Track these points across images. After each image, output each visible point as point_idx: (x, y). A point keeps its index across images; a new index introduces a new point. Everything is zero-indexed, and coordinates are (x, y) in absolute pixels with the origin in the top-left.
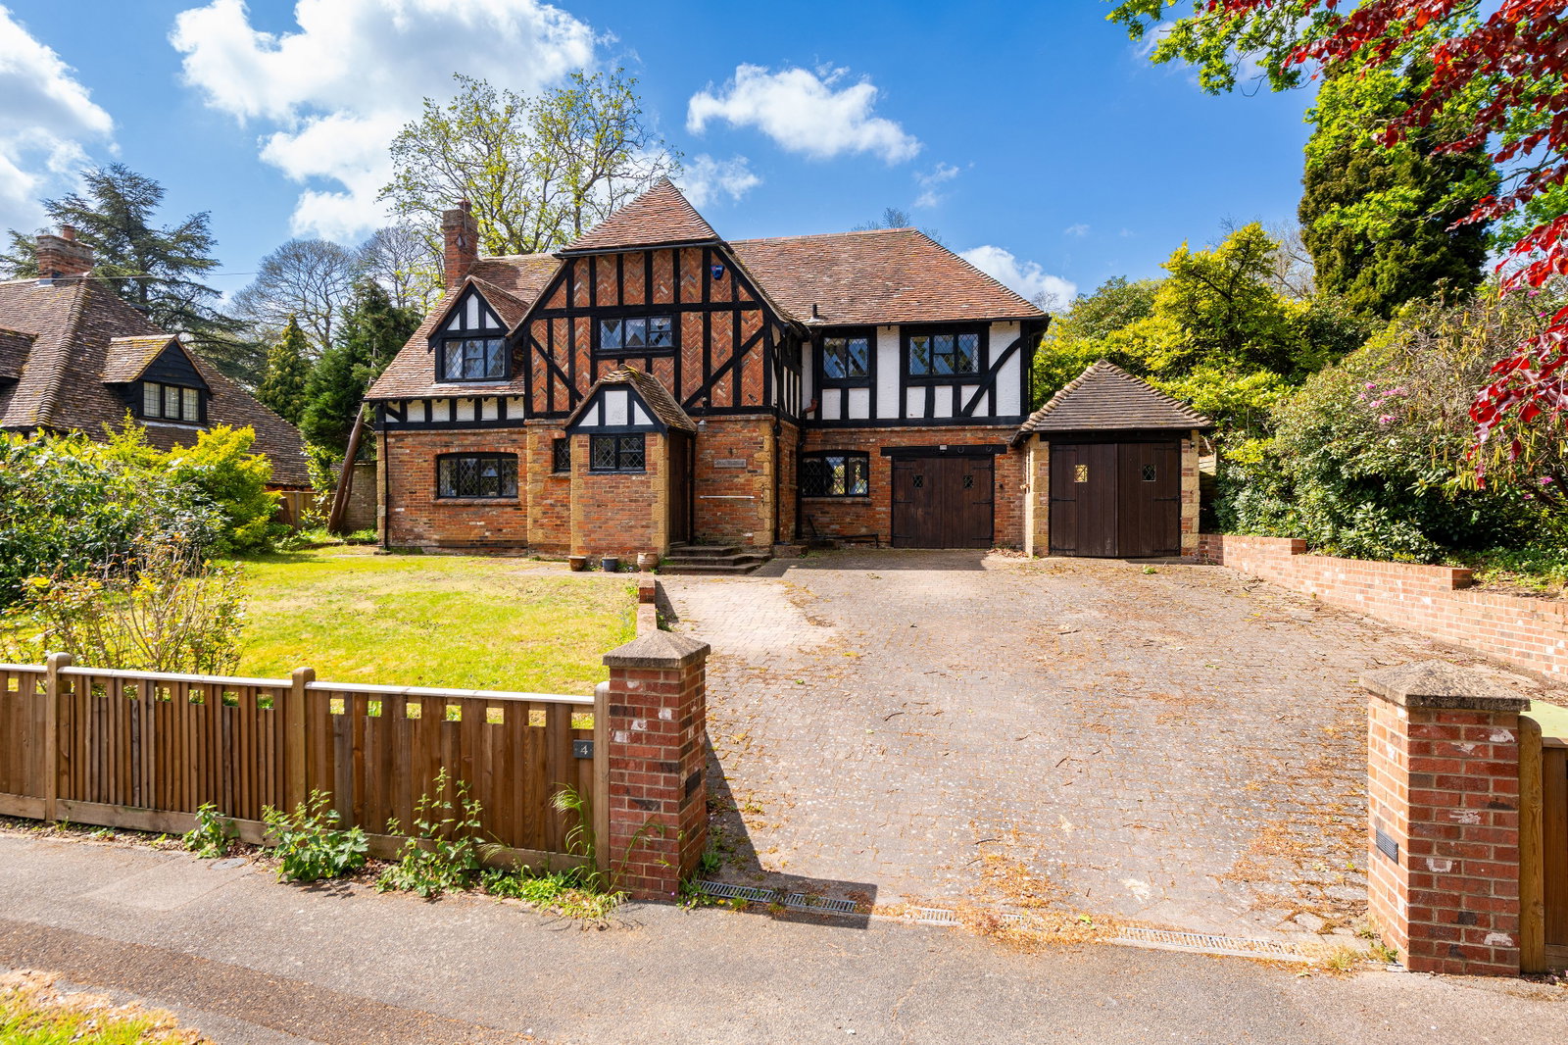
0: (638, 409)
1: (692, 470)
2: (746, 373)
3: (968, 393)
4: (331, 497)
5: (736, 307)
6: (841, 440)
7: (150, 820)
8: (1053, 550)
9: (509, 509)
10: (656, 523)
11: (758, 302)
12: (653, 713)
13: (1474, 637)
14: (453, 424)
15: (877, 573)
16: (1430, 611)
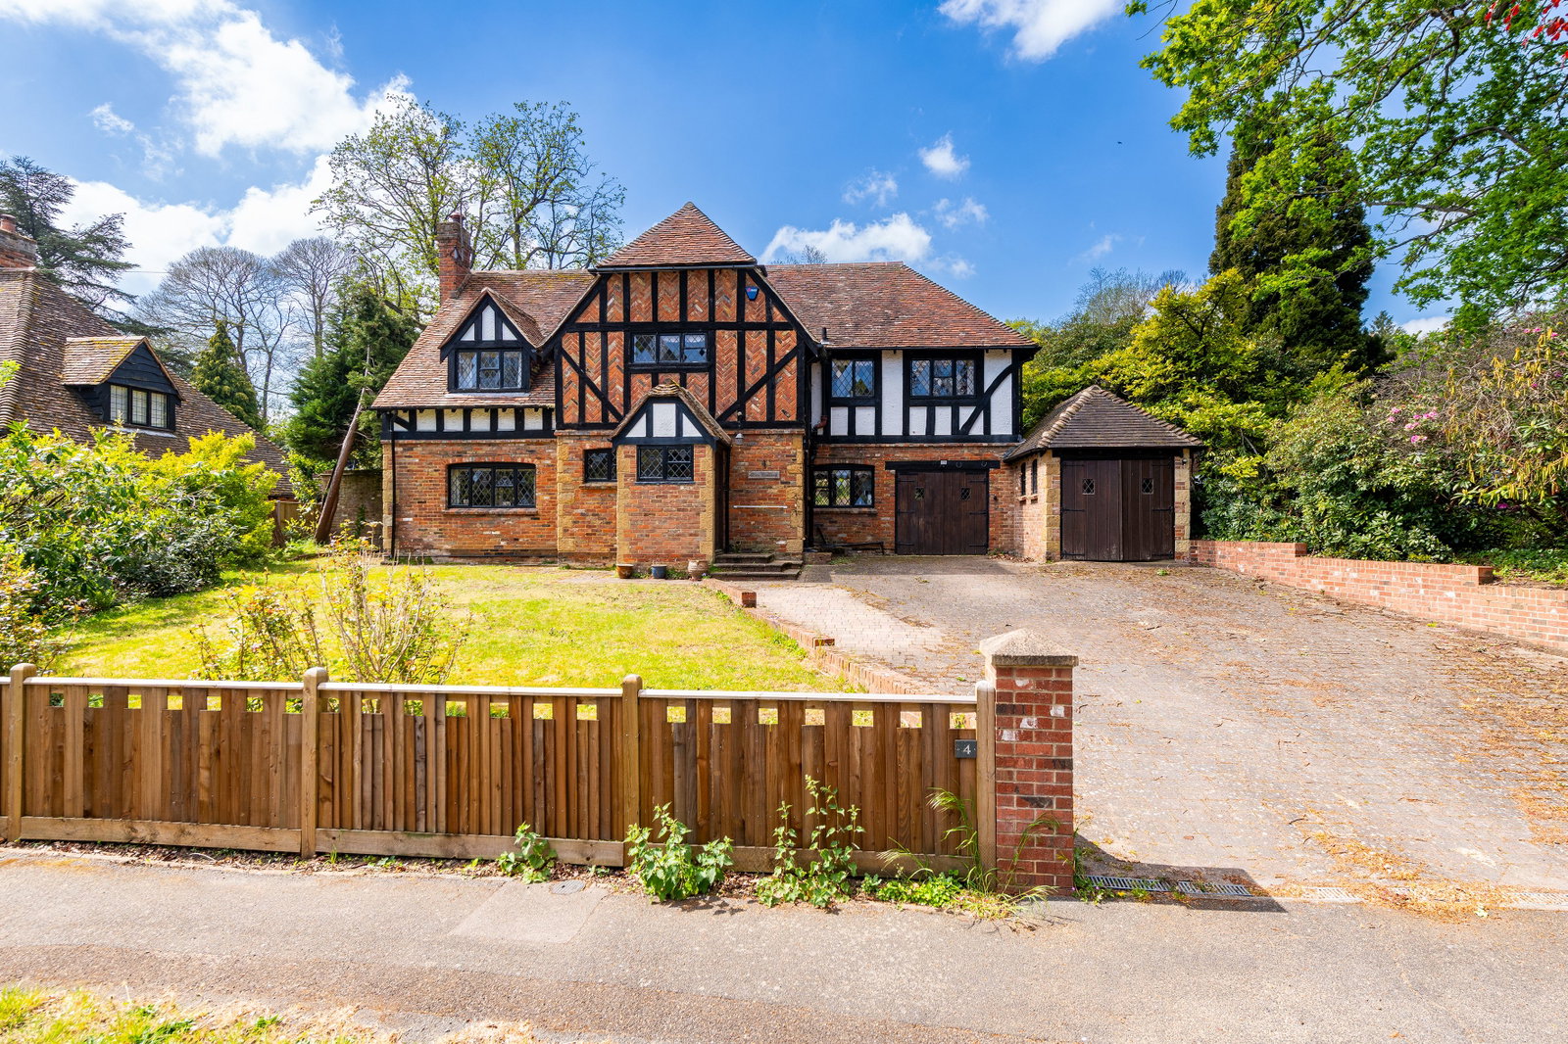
0: (686, 420)
1: (727, 480)
2: (779, 389)
3: (965, 413)
4: (320, 508)
5: (770, 327)
6: (848, 455)
7: (441, 846)
8: (1064, 555)
9: (526, 519)
10: (704, 531)
11: (791, 323)
12: (1044, 710)
13: (1503, 625)
14: (467, 433)
15: (925, 577)
16: (1454, 603)
